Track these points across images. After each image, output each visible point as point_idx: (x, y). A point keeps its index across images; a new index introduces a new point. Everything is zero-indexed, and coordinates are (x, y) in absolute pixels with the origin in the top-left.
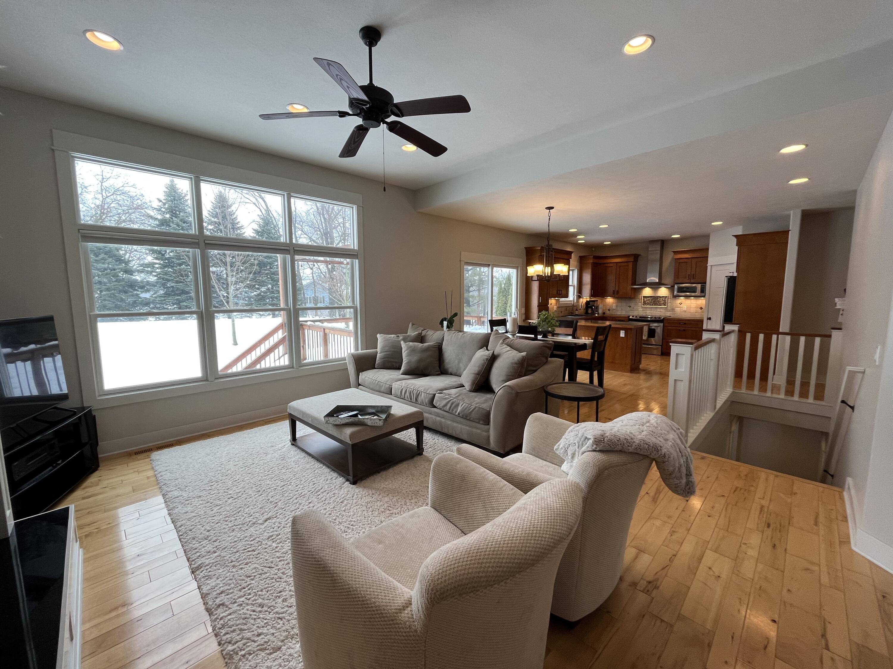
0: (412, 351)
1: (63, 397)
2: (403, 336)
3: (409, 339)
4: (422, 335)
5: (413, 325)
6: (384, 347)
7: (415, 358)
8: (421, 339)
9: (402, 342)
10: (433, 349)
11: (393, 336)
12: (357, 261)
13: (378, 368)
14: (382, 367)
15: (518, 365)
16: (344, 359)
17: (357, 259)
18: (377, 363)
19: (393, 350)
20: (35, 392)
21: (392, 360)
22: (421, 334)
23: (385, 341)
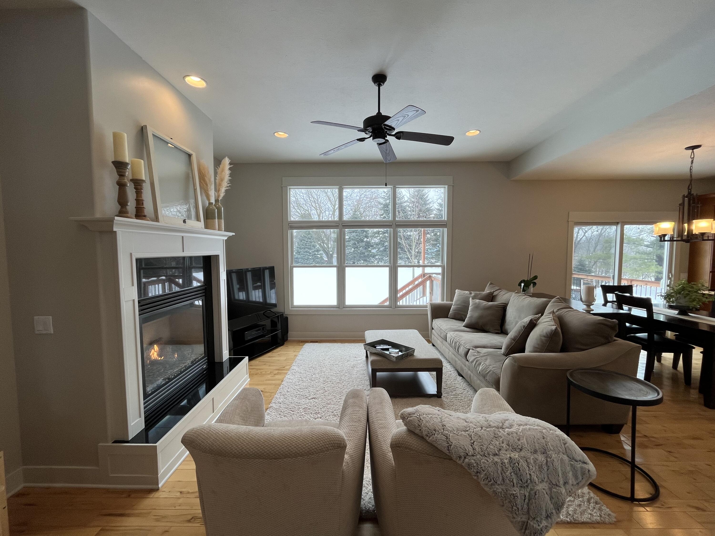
0: (477, 307)
1: (275, 305)
2: (475, 293)
3: (479, 296)
4: (493, 295)
5: (491, 284)
6: (457, 301)
7: (476, 314)
8: (491, 297)
9: (471, 299)
10: (497, 308)
11: (467, 292)
12: (446, 229)
13: (450, 317)
14: (453, 317)
15: (546, 339)
16: (426, 307)
17: (446, 227)
18: (450, 313)
19: (464, 304)
20: (261, 300)
21: (462, 313)
22: (493, 293)
23: (460, 295)
